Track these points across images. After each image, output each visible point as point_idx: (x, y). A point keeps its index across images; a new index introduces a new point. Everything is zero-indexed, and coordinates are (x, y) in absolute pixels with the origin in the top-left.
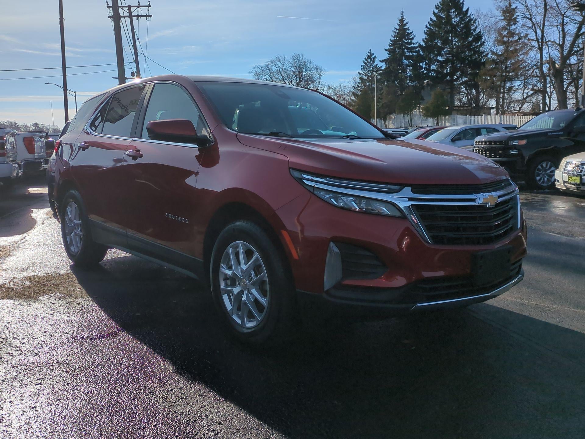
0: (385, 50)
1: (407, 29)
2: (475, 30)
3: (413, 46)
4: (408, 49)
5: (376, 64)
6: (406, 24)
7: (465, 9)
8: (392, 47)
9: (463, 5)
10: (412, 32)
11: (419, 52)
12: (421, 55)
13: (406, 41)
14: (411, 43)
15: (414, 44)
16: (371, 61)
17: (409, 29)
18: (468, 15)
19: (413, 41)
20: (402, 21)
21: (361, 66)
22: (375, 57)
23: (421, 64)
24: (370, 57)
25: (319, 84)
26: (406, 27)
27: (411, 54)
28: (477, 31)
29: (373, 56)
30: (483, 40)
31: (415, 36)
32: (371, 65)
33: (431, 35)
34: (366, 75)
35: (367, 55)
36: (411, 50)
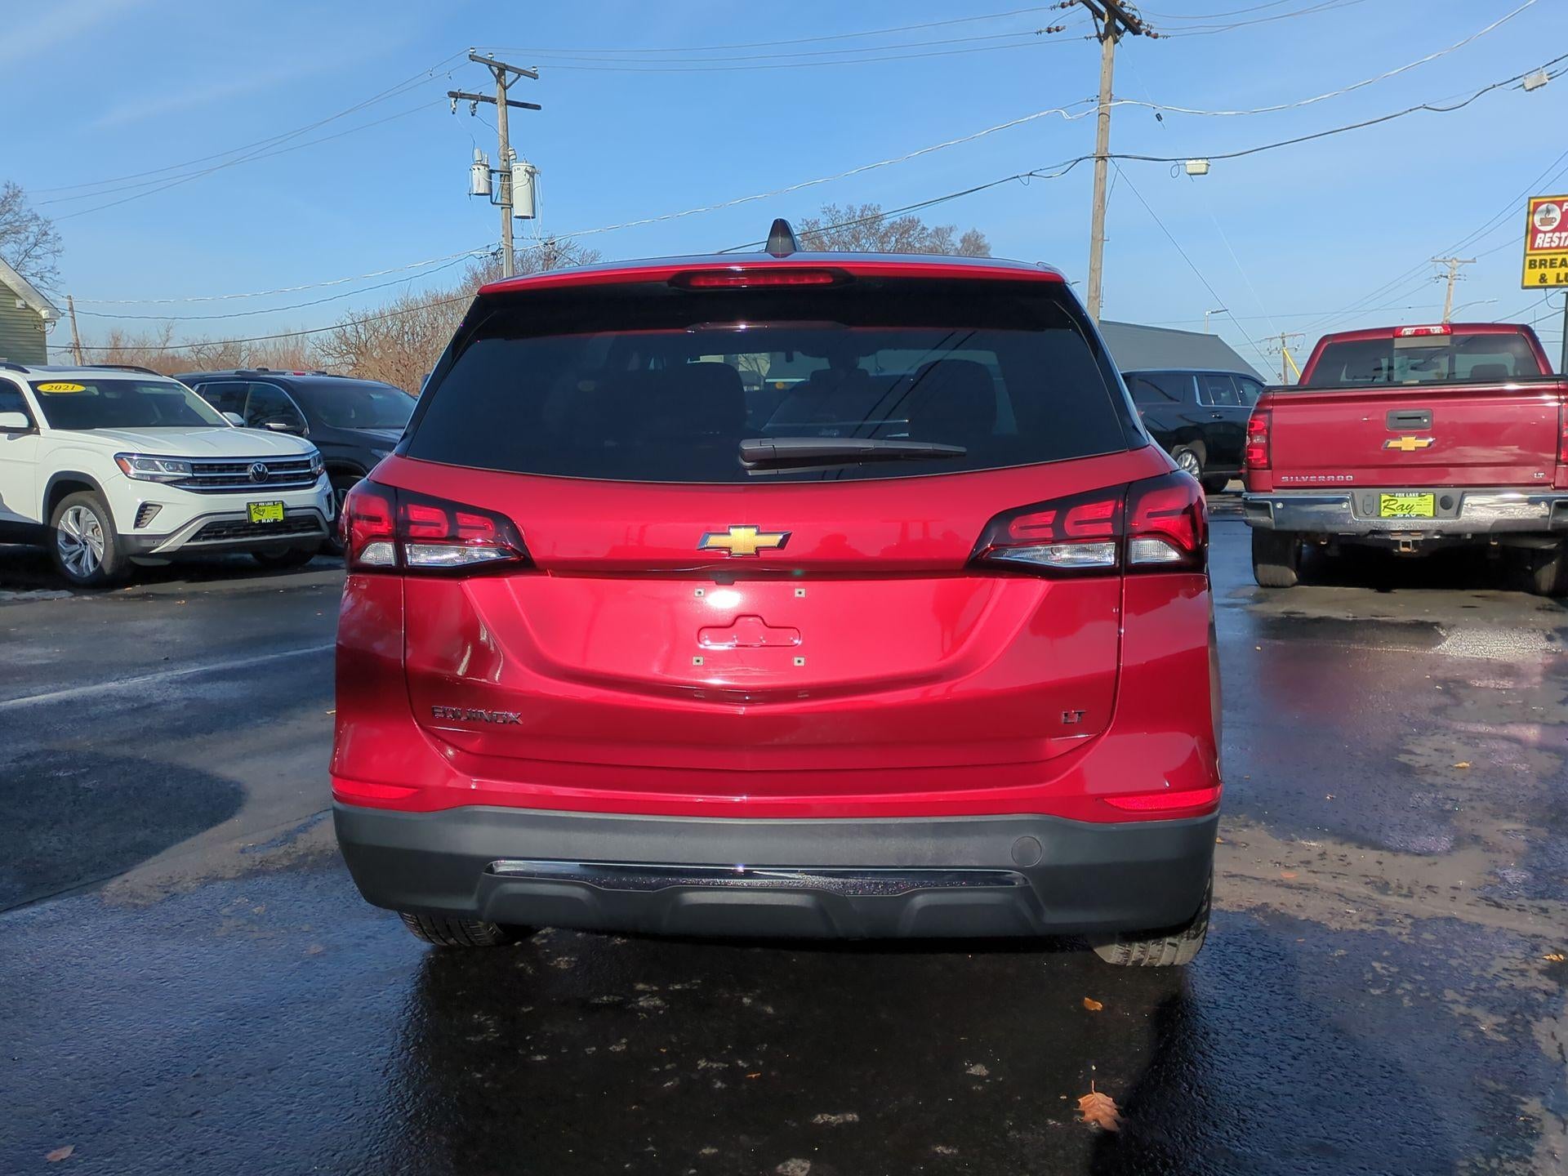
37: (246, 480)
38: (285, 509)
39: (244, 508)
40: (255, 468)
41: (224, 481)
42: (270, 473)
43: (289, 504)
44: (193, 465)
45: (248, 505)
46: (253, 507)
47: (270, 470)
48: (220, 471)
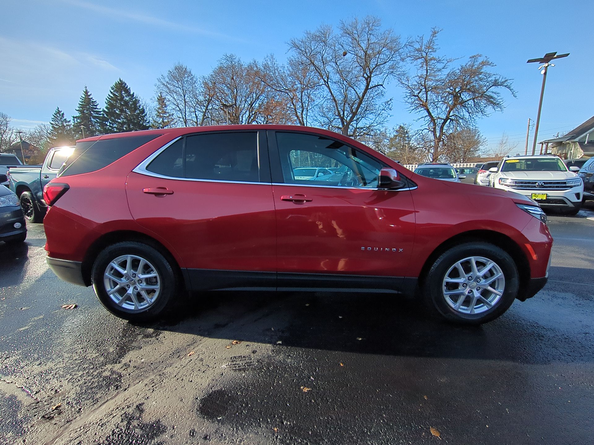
0: (76, 110)
1: (91, 98)
2: (139, 106)
3: (97, 110)
4: (94, 112)
5: (65, 118)
6: (89, 95)
7: (132, 93)
8: (81, 109)
9: (130, 90)
10: (96, 101)
11: (103, 115)
12: (105, 117)
13: (92, 107)
14: (96, 108)
15: (98, 109)
16: (60, 116)
17: (93, 98)
18: (134, 97)
19: (98, 107)
20: (86, 92)
21: (52, 118)
22: (63, 114)
23: (106, 123)
24: (59, 114)
25: (7, 128)
26: (90, 97)
27: (97, 115)
28: (141, 107)
29: (62, 113)
30: (145, 113)
31: (98, 104)
32: (61, 119)
33: (111, 106)
34: (57, 125)
35: (56, 111)
36: (97, 112)
37: (535, 187)
38: (547, 196)
39: (530, 195)
40: (538, 183)
41: (525, 187)
42: (545, 185)
43: (550, 195)
44: (516, 182)
45: (532, 194)
46: (533, 195)
47: (545, 184)
48: (525, 184)
